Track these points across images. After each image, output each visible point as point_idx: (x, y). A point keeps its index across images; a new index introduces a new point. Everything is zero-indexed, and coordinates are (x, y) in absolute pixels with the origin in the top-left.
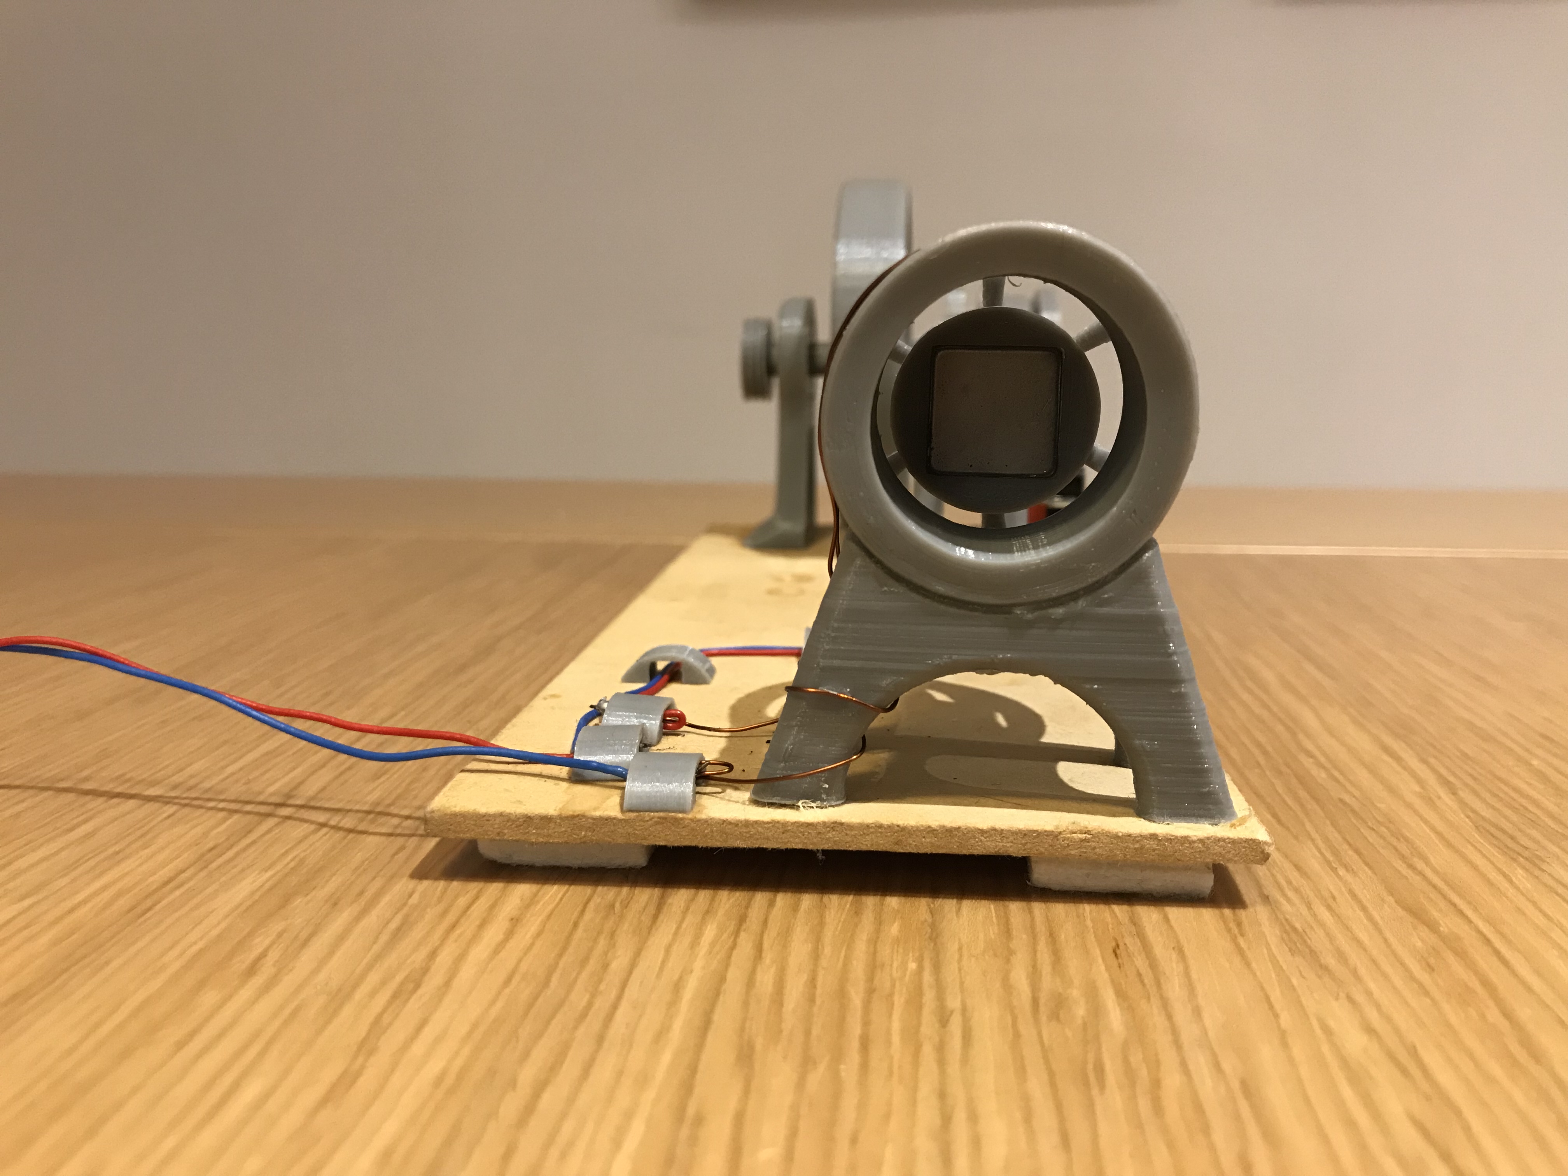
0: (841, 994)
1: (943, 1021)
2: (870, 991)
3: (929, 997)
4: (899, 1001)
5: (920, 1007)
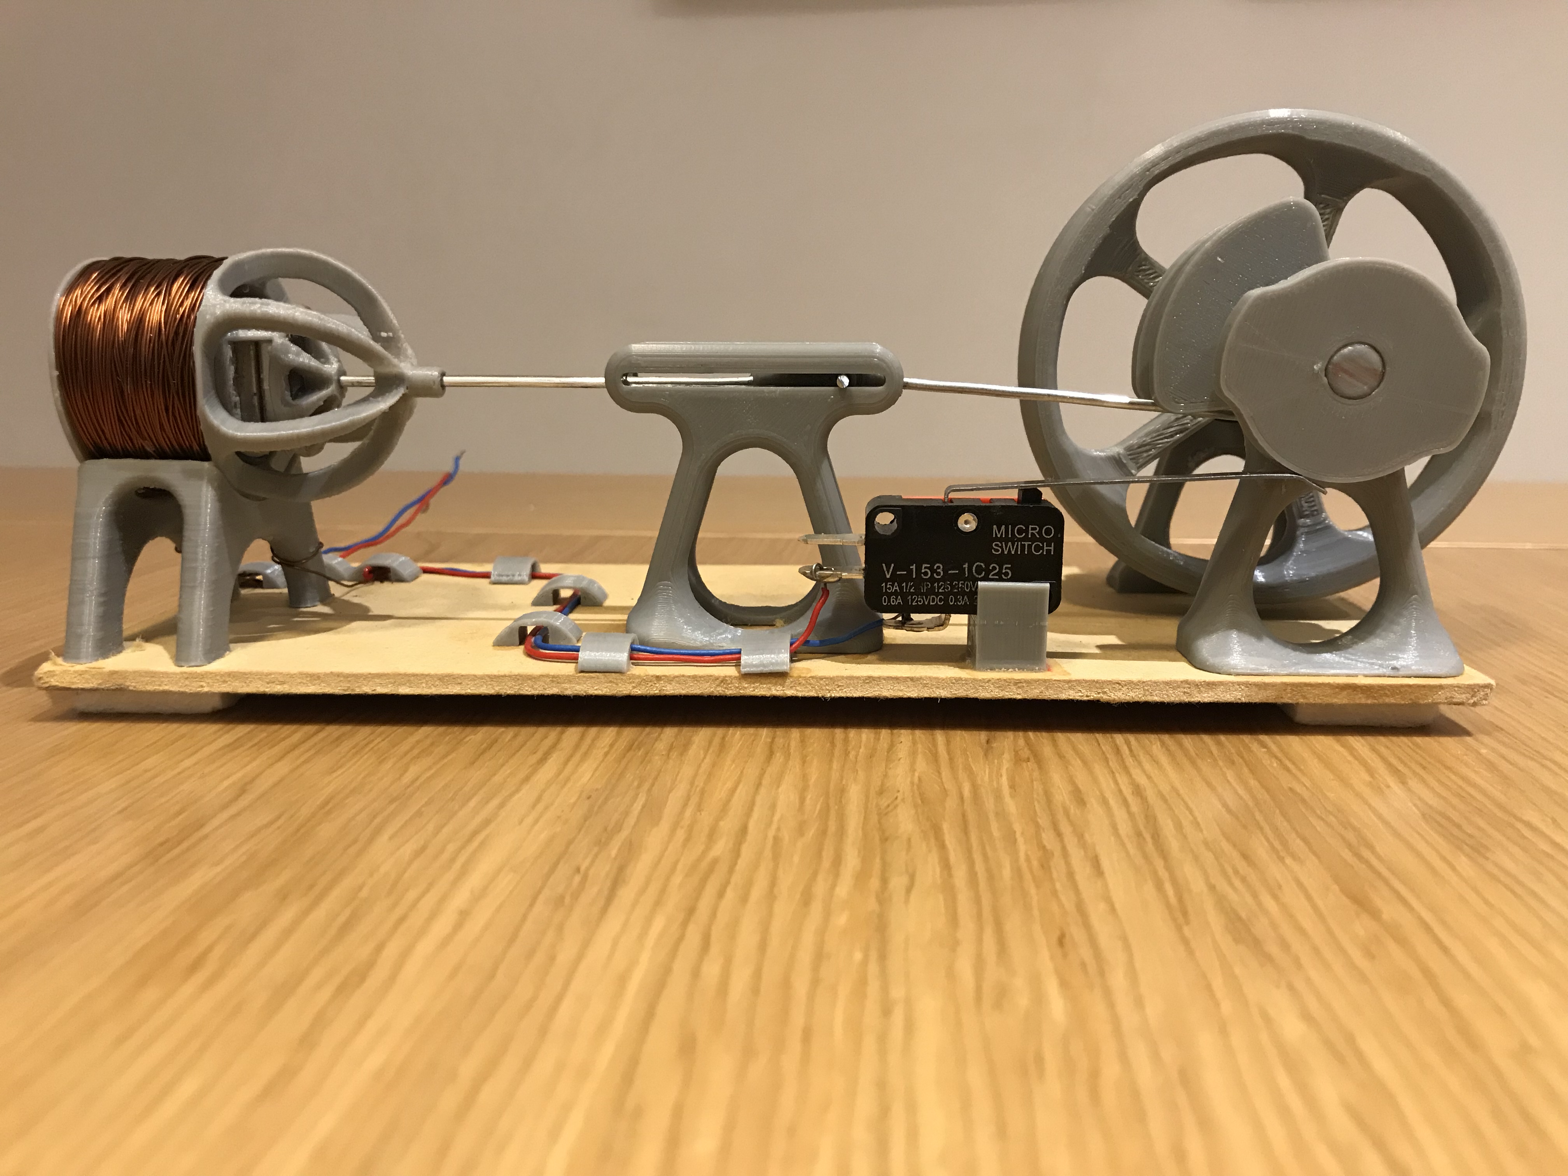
0: (786, 985)
2: (815, 982)
4: (844, 991)
5: (863, 997)
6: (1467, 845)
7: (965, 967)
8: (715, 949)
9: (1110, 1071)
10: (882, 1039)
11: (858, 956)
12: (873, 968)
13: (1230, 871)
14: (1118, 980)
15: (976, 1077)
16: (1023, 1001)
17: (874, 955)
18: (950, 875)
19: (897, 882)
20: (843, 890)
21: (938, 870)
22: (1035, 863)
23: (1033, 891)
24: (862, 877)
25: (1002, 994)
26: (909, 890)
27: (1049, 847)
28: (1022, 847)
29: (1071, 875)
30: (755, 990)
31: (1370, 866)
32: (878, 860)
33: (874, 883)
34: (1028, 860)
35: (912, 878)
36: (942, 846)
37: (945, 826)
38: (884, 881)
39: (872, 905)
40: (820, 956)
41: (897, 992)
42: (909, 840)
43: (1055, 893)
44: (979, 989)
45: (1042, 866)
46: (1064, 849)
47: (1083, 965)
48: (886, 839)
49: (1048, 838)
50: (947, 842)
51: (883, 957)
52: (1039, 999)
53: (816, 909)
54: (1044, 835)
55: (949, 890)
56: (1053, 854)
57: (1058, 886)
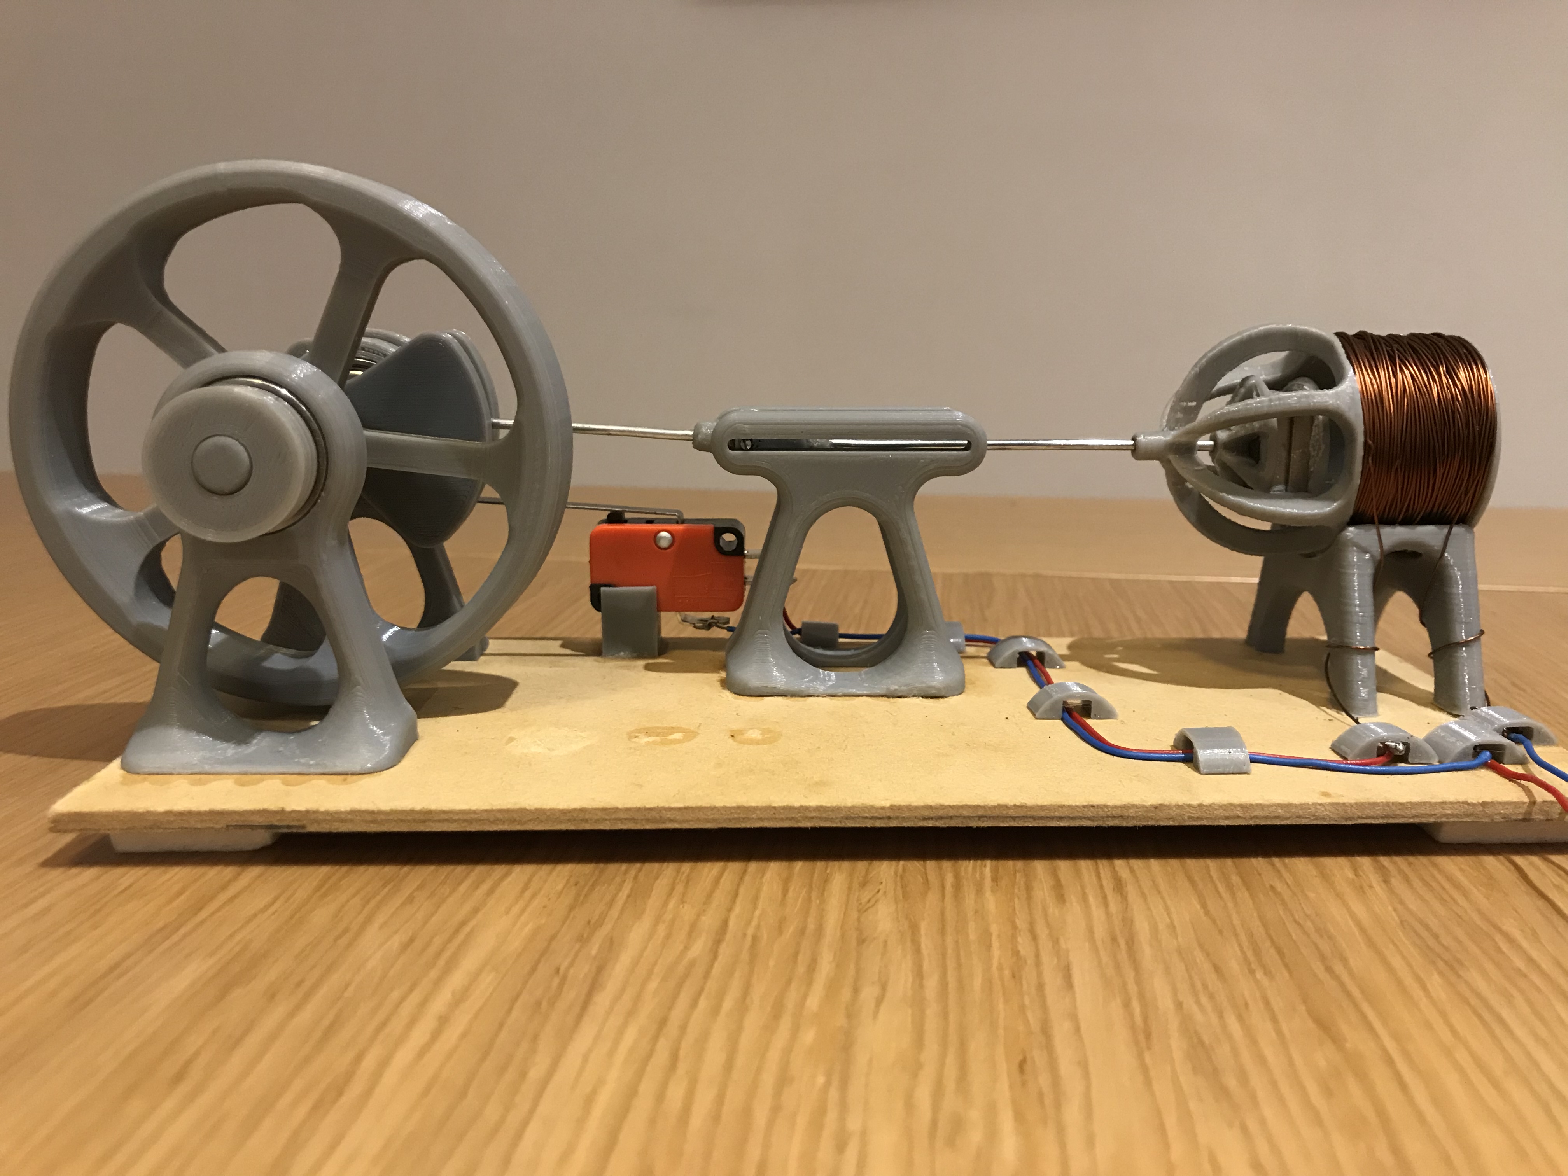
2: (776, 1109)
5: (820, 1129)
6: (1442, 960)
7: (924, 1096)
8: (682, 1068)
11: (821, 1080)
12: (833, 1094)
13: (1199, 986)
14: (1072, 1113)
16: (977, 1136)
18: (921, 986)
19: (869, 993)
20: (813, 1002)
21: (910, 979)
22: (1007, 973)
23: (1001, 1006)
24: (834, 985)
26: (879, 1001)
27: (1023, 952)
28: (996, 952)
29: (1040, 987)
30: (716, 1117)
31: (1342, 984)
32: (852, 966)
33: (846, 994)
34: (1000, 968)
35: (884, 988)
36: (918, 951)
37: (923, 926)
38: (856, 991)
39: (841, 1020)
40: (784, 1080)
41: (854, 1124)
42: (886, 942)
43: (1022, 1008)
44: (934, 1123)
45: (1014, 977)
46: (1037, 956)
47: (1041, 1095)
48: (864, 941)
49: (1024, 944)
50: (923, 946)
51: (844, 1083)
52: (992, 1135)
53: (786, 1022)
54: (1019, 939)
55: (918, 1002)
56: (1026, 962)
57: (1027, 1001)
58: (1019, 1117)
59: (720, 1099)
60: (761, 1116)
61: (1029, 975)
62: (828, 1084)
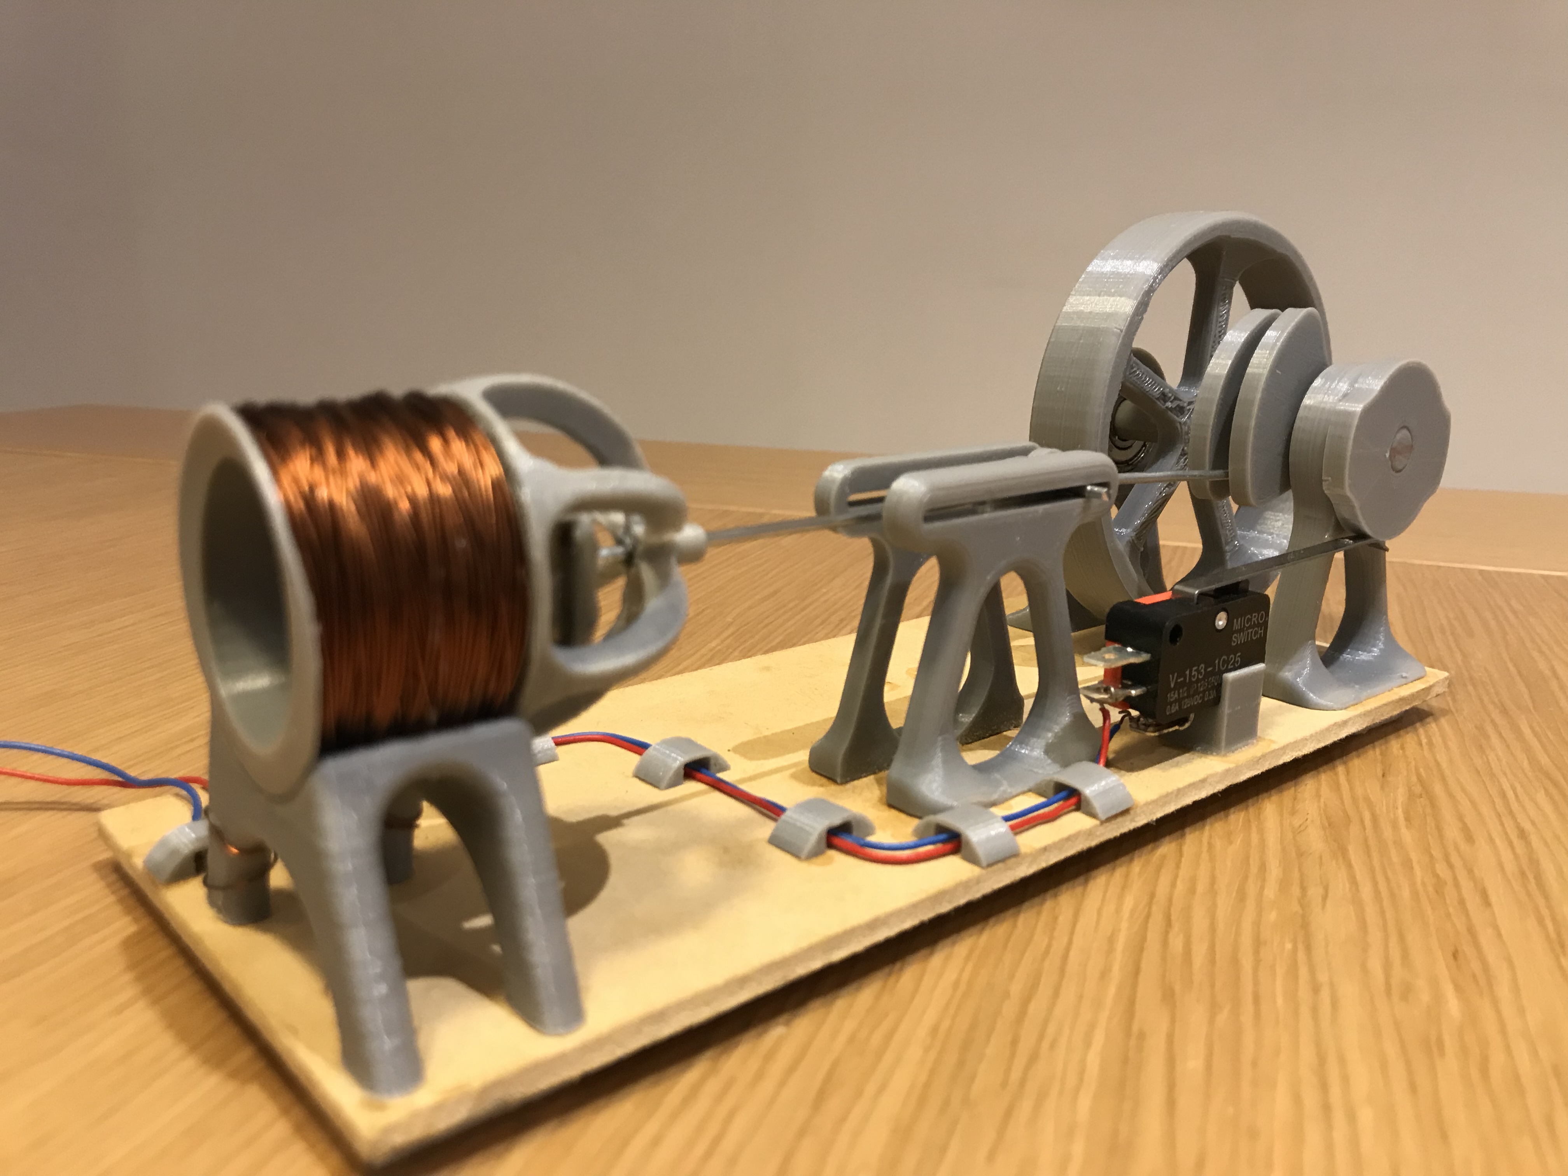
0: (1235, 961)
1: (1316, 989)
2: (1257, 961)
3: (1303, 972)
4: (1280, 971)
5: (1296, 978)
7: (1376, 965)
9: (1497, 1059)
10: (1315, 1011)
11: (1289, 946)
12: (1301, 955)
14: (1503, 991)
15: (1391, 1050)
16: (1425, 997)
17: (1301, 947)
18: (1357, 890)
19: (1316, 892)
20: (1270, 892)
21: (1348, 886)
22: (1431, 889)
23: (1429, 912)
24: (1284, 885)
25: (1407, 992)
26: (1325, 898)
27: (1441, 875)
28: (1418, 872)
29: (1462, 902)
30: (1212, 960)
32: (1296, 871)
33: (1296, 891)
34: (1424, 884)
35: (1326, 889)
36: (1350, 866)
37: (1351, 848)
38: (1303, 889)
39: (1295, 907)
40: (1258, 942)
41: (1323, 977)
42: (1321, 858)
43: (1448, 915)
44: (1388, 984)
45: (1437, 892)
46: (1455, 879)
47: (1474, 976)
48: (1302, 855)
49: (1441, 869)
50: (1353, 862)
51: (1308, 949)
52: (1438, 998)
53: (1251, 905)
54: (1437, 866)
55: (1357, 902)
56: (1446, 884)
57: (1451, 910)
58: (1458, 989)
59: (1212, 948)
60: (1247, 964)
61: (1449, 890)
62: (1295, 949)
